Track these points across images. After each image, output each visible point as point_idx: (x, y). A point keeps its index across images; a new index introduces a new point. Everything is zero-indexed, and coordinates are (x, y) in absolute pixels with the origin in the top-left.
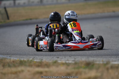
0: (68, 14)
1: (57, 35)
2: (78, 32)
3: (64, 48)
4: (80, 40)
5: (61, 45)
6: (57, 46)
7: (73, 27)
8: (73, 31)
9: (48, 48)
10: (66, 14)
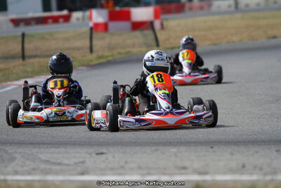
0: (151, 58)
1: (127, 99)
2: (167, 92)
3: (138, 125)
4: (169, 108)
5: (131, 119)
6: (124, 121)
7: (157, 82)
8: (156, 89)
9: (108, 124)
10: (146, 58)
